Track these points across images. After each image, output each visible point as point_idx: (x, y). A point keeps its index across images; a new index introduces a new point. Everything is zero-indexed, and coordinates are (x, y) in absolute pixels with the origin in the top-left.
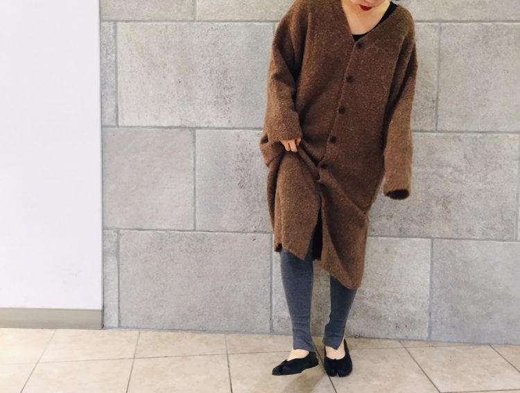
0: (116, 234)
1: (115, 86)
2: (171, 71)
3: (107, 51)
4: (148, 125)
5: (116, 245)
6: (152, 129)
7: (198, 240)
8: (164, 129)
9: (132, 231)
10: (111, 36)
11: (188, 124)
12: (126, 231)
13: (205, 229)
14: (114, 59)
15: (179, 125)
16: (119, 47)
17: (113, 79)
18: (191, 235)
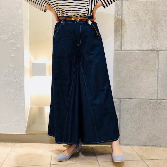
2: (148, 24)
3: (118, 14)
4: (136, 49)
6: (138, 51)
7: (159, 104)
8: (143, 51)
10: (120, 8)
11: (155, 49)
13: (162, 99)
15: (151, 49)
16: (123, 12)
17: (120, 27)
18: (155, 101)
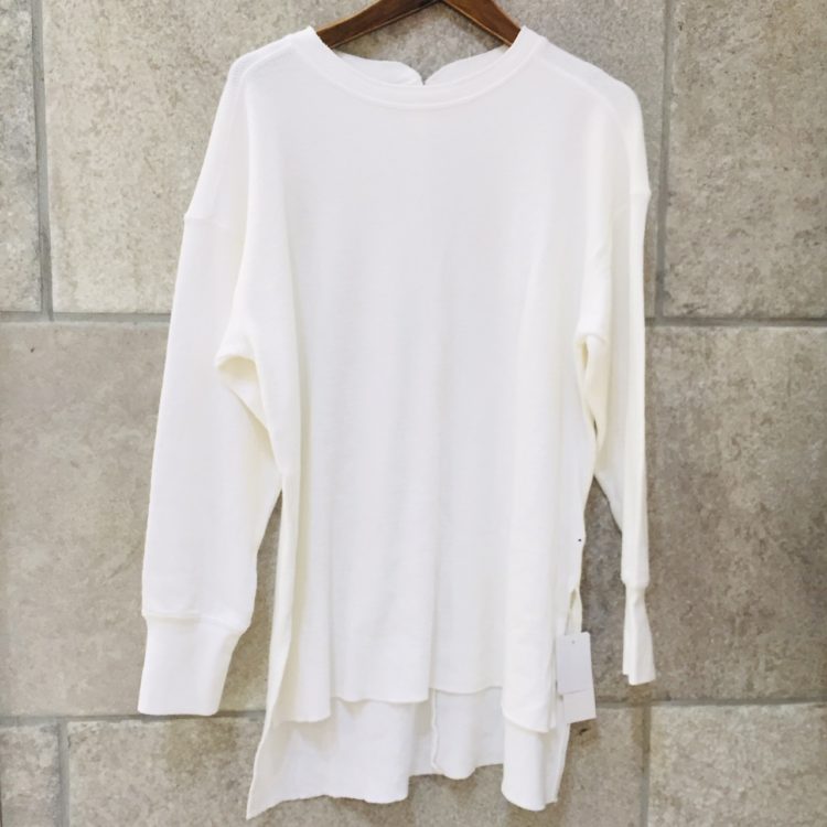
0: (51, 737)
1: (32, 149)
5: (55, 779)
9: (115, 726)
12: (92, 724)
14: (25, 30)
